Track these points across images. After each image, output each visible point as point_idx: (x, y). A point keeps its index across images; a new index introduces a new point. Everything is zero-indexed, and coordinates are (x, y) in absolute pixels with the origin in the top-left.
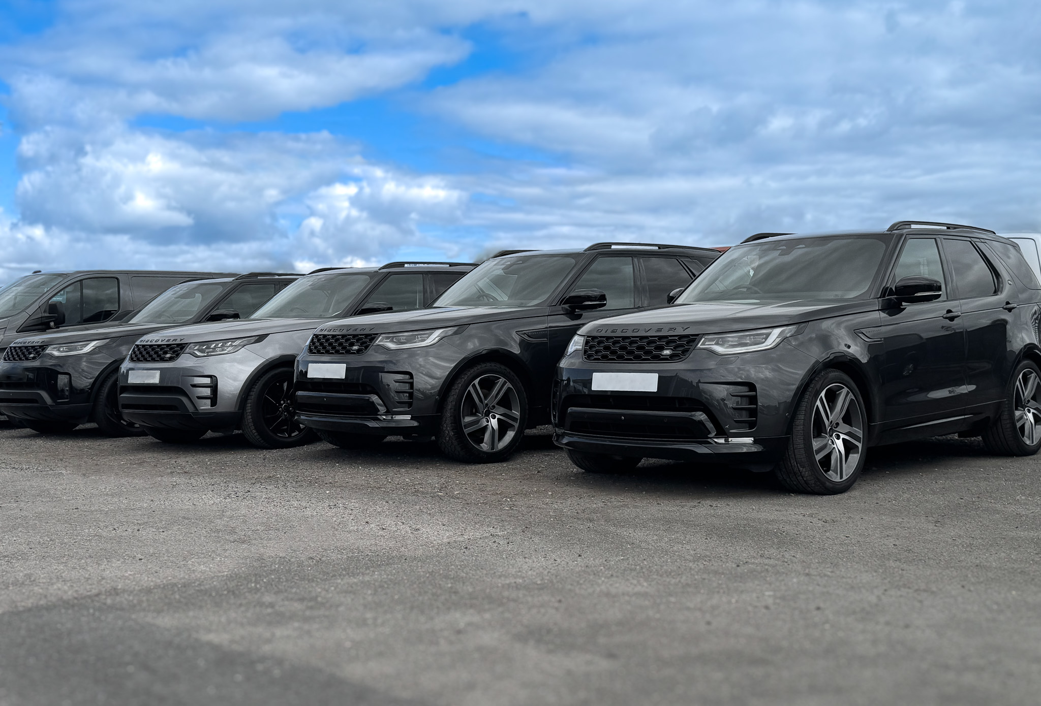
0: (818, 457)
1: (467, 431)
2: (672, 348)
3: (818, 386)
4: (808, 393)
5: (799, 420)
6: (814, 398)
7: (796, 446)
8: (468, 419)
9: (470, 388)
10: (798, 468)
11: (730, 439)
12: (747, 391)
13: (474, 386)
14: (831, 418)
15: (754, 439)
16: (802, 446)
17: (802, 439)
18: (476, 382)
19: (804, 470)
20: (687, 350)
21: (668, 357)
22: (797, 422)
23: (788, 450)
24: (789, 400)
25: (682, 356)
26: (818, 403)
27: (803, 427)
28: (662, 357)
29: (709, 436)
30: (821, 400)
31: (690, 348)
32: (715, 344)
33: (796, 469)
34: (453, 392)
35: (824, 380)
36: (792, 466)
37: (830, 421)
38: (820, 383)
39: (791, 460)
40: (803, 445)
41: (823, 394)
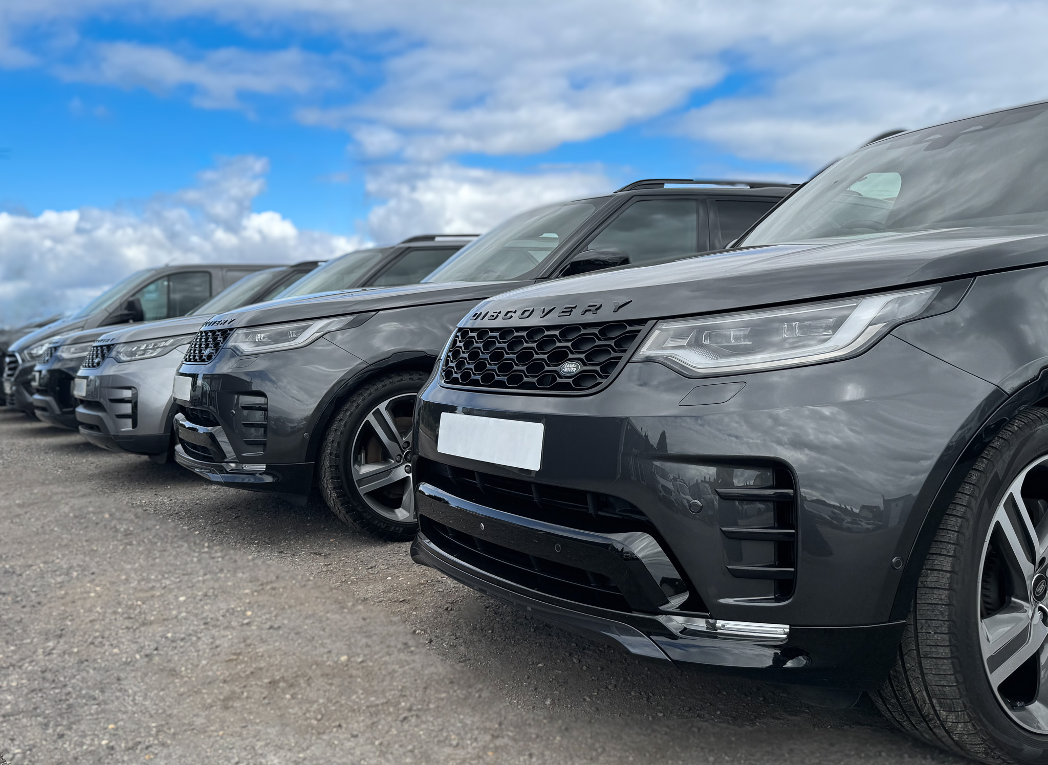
0: (997, 678)
1: (362, 490)
2: (583, 356)
3: (1000, 468)
4: (968, 489)
5: (936, 573)
6: (986, 505)
7: (928, 649)
8: (366, 469)
9: (370, 417)
10: (935, 711)
11: (719, 623)
12: (770, 483)
13: (378, 414)
14: (1040, 551)
15: (790, 629)
16: (945, 652)
17: (945, 629)
18: (382, 407)
19: (952, 717)
20: (613, 363)
21: (570, 381)
22: (932, 579)
23: (902, 656)
24: (916, 493)
25: (599, 380)
26: (1001, 516)
27: (949, 597)
28: (559, 380)
29: (661, 608)
30: (1011, 505)
31: (620, 358)
32: (690, 346)
33: (927, 709)
34: (335, 426)
35: (1022, 444)
36: (914, 699)
37: (1038, 559)
38: (1007, 456)
39: (913, 683)
40: (947, 650)
41: (1016, 488)
